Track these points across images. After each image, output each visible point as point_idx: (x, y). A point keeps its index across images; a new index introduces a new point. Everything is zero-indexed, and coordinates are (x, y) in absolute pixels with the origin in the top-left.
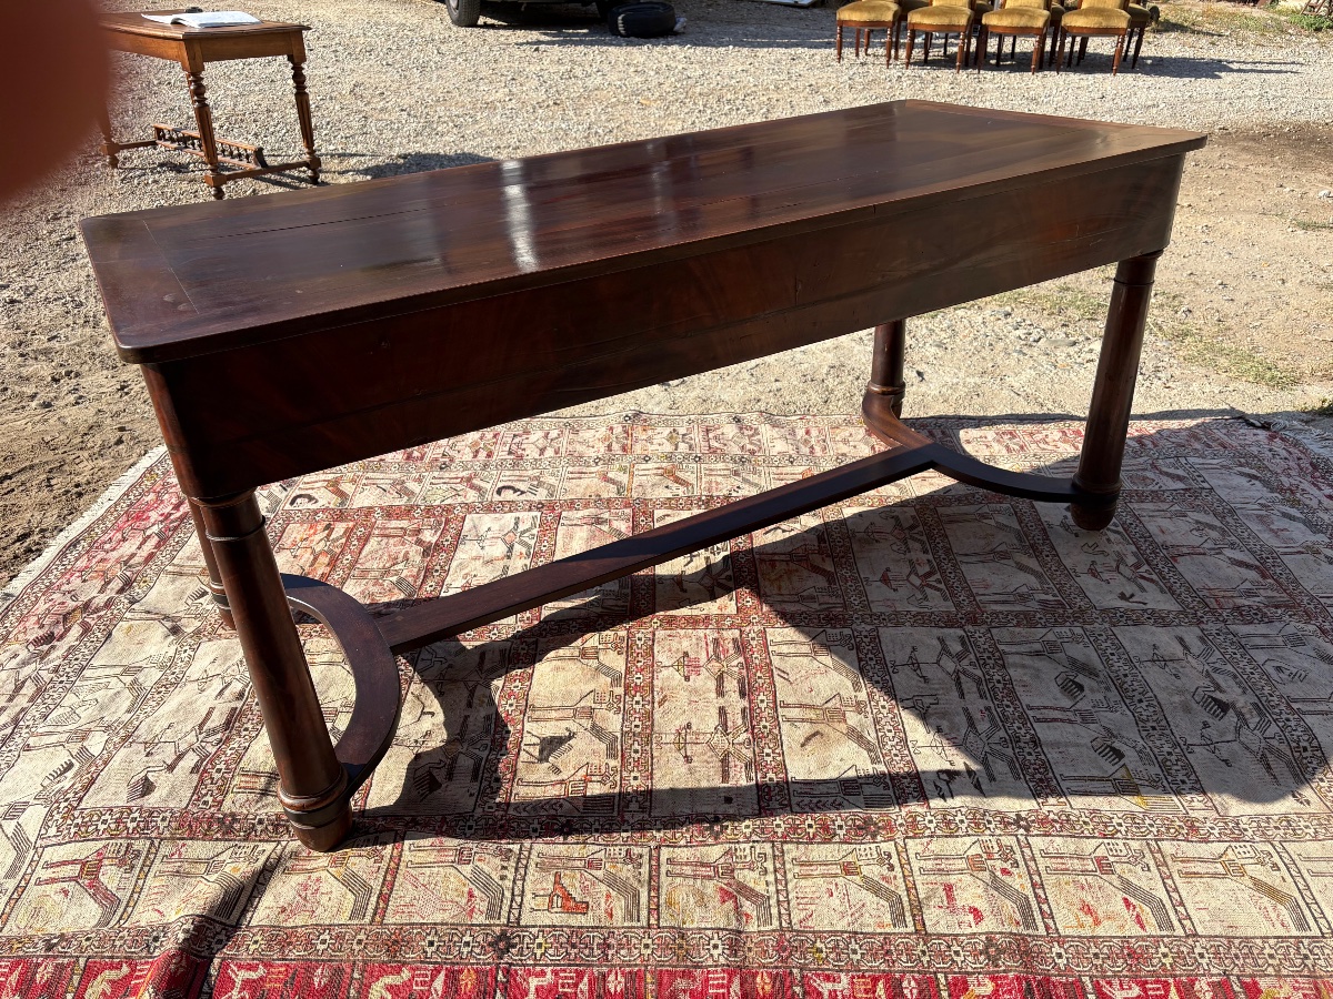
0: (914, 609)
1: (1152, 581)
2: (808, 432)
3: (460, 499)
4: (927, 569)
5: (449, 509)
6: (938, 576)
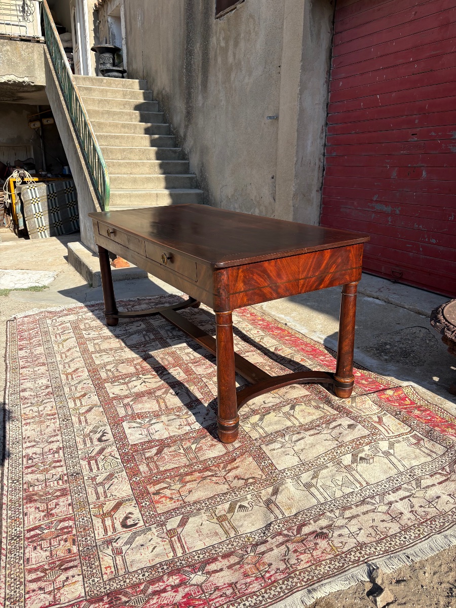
3: (115, 453)
5: (124, 454)
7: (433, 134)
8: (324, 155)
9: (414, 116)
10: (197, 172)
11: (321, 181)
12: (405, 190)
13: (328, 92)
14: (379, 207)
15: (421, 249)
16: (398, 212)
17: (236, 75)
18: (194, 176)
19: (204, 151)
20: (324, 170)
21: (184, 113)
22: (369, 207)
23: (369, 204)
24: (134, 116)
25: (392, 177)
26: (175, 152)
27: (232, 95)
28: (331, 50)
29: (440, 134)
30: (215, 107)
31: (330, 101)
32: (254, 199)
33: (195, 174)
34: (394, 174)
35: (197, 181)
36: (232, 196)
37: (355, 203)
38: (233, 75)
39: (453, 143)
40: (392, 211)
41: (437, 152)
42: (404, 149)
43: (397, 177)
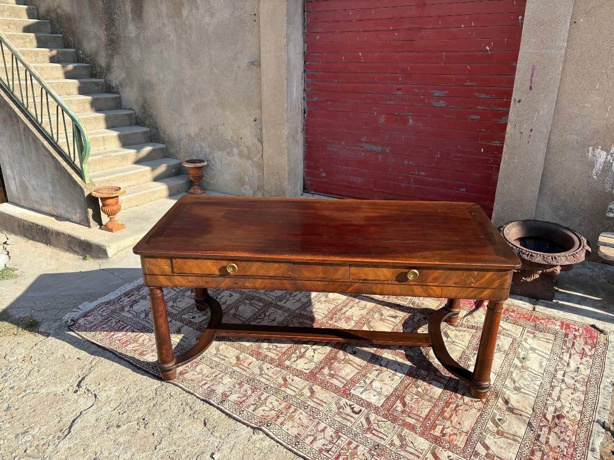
3: (379, 418)
5: (385, 416)
7: (417, 91)
8: (304, 99)
9: (398, 75)
10: (136, 108)
11: (303, 122)
12: (393, 133)
13: (304, 43)
14: (368, 147)
15: (412, 180)
16: (388, 151)
17: (189, 12)
18: (133, 112)
19: (145, 87)
20: (305, 113)
21: (103, 40)
22: (358, 146)
23: (358, 144)
24: (28, 39)
25: (380, 122)
26: (97, 84)
27: (186, 32)
28: (304, 5)
29: (423, 91)
30: (159, 41)
31: (307, 50)
32: (230, 139)
33: (133, 110)
34: (382, 120)
35: (137, 117)
36: (197, 135)
37: (343, 143)
38: (185, 12)
39: (435, 99)
40: (382, 150)
41: (421, 105)
42: (390, 100)
43: (385, 123)
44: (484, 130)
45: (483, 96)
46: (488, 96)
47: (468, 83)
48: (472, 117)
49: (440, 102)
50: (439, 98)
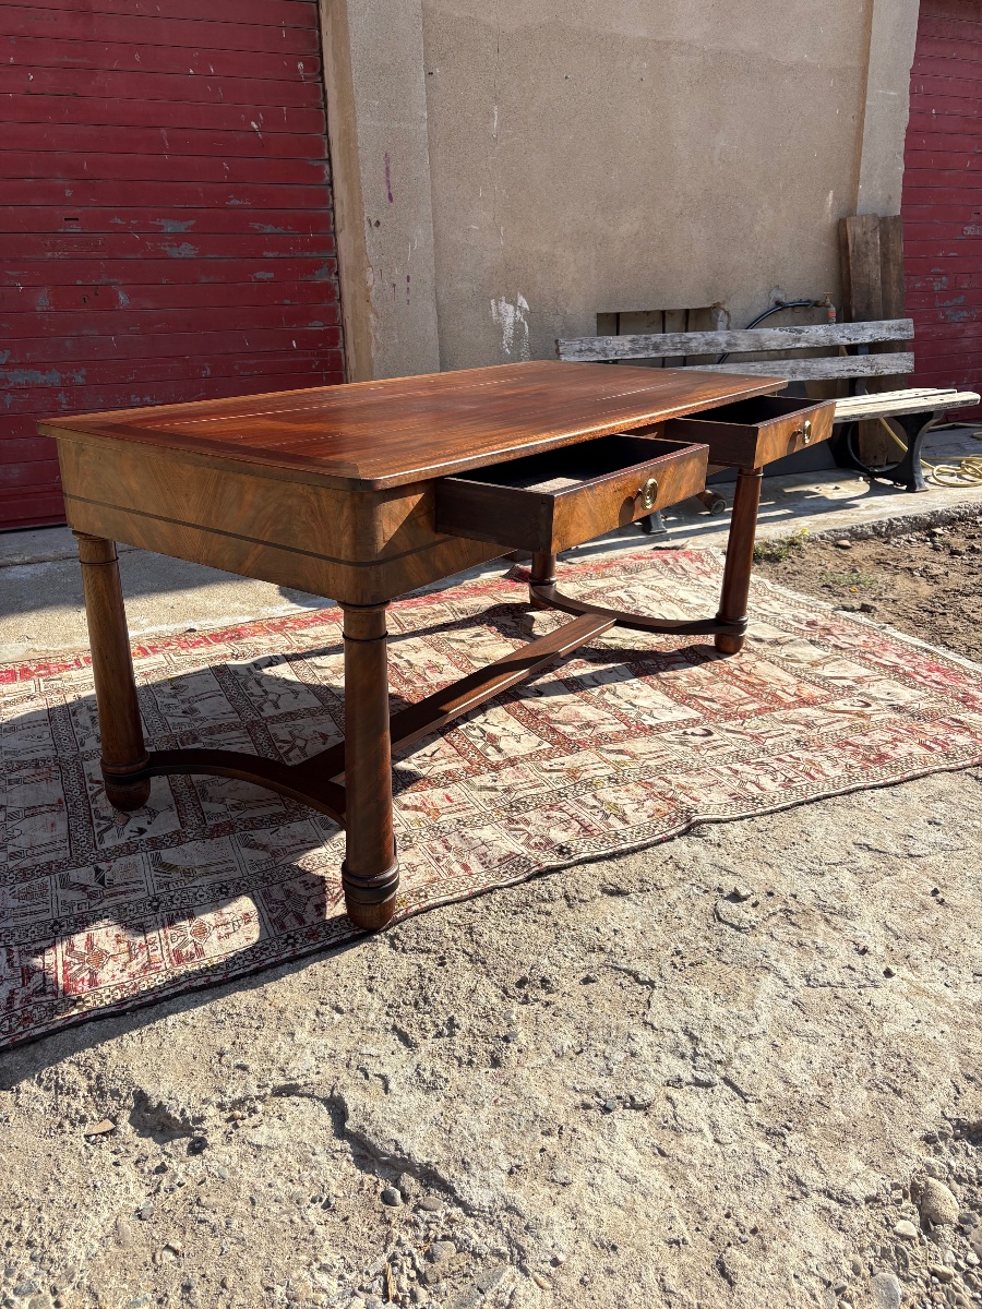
0: (300, 722)
1: (91, 781)
2: (465, 867)
4: (291, 755)
6: (281, 751)
7: (119, 221)
9: (60, 182)
12: (84, 332)
14: (20, 377)
16: (79, 379)
25: (39, 309)
29: (134, 222)
34: (42, 300)
39: (170, 241)
40: (63, 381)
41: (139, 256)
42: (53, 248)
43: (52, 308)
44: (288, 302)
45: (269, 229)
46: (279, 230)
47: (232, 202)
48: (260, 275)
49: (183, 246)
50: (179, 238)
